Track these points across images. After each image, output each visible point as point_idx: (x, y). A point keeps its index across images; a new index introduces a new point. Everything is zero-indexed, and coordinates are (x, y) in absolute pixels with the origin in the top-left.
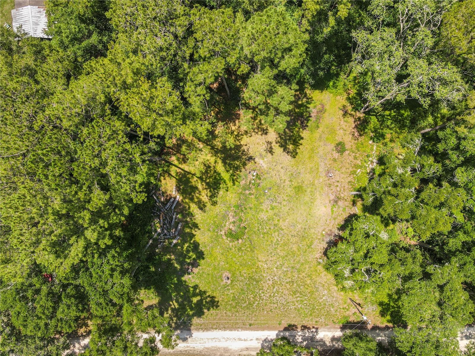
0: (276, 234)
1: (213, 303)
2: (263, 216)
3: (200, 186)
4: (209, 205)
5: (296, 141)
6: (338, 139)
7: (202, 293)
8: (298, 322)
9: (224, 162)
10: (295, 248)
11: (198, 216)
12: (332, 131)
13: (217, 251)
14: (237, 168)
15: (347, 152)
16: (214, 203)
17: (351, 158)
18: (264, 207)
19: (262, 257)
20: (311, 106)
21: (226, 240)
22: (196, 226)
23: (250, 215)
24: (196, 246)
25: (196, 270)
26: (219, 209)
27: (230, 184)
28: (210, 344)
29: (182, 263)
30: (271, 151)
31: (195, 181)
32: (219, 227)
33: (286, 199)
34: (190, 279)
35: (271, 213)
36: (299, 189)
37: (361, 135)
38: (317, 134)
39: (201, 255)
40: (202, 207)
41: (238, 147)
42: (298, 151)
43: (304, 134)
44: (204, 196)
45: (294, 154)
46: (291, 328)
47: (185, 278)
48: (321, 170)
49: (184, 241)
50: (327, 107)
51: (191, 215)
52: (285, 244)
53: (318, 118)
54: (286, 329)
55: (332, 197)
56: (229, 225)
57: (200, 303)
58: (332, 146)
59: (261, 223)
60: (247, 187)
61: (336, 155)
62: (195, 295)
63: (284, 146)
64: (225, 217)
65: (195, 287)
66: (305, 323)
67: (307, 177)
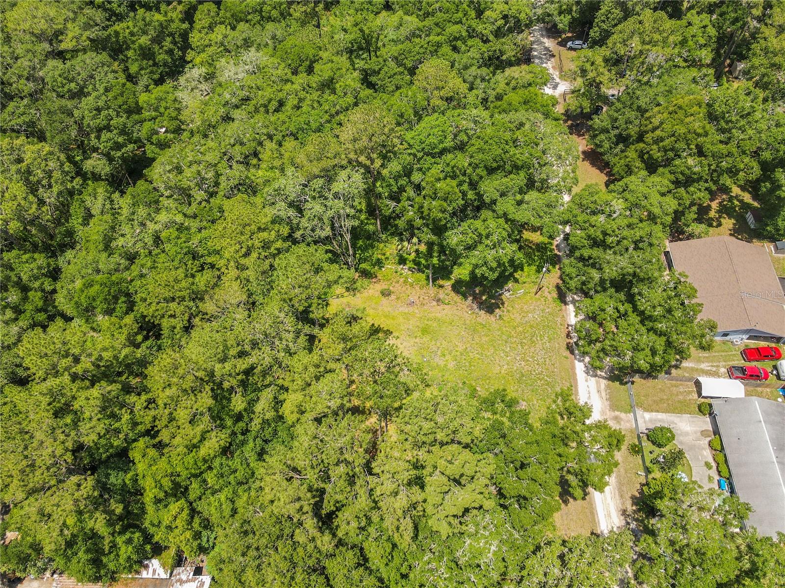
0: (471, 354)
2: (451, 365)
6: (378, 294)
8: (564, 341)
10: (485, 339)
12: (370, 299)
15: (391, 288)
17: (397, 285)
18: (442, 363)
19: (497, 370)
23: (451, 378)
33: (434, 342)
35: (448, 357)
36: (425, 331)
37: (376, 277)
42: (385, 329)
46: (570, 348)
48: (406, 311)
52: (482, 347)
54: (572, 352)
55: (435, 303)
58: (384, 299)
59: (458, 367)
61: (393, 297)
66: (564, 335)
67: (413, 323)
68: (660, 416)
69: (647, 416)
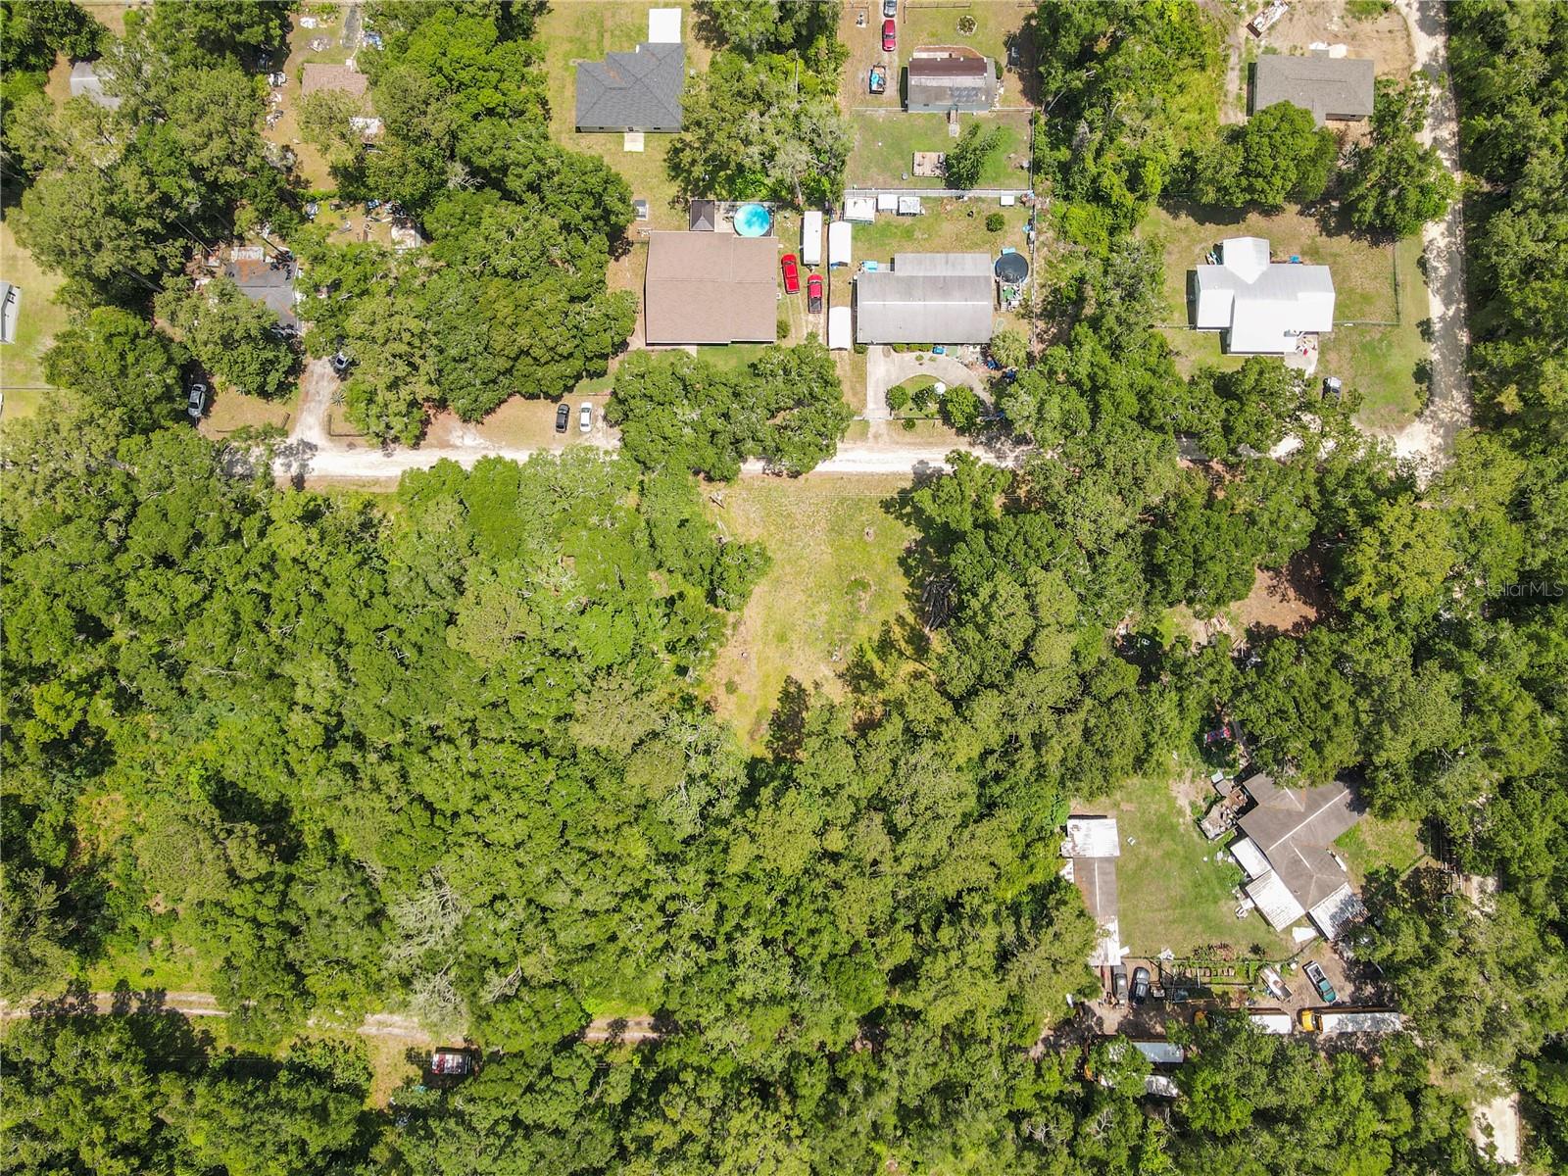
0: (810, 586)
1: (887, 505)
2: (825, 607)
3: (903, 644)
4: (892, 620)
5: (786, 696)
6: (733, 698)
7: (900, 517)
8: (786, 482)
9: (873, 672)
10: (788, 569)
11: (904, 608)
12: (740, 708)
13: (880, 567)
14: (857, 665)
15: (724, 682)
16: (885, 623)
17: (719, 675)
18: (824, 618)
19: (827, 558)
20: (767, 737)
21: (869, 579)
22: (907, 597)
23: (841, 607)
24: (907, 573)
25: (906, 544)
26: (878, 617)
27: (866, 646)
28: (890, 456)
29: (924, 552)
30: (817, 685)
31: (909, 651)
32: (878, 595)
33: (797, 628)
34: (914, 534)
35: (816, 611)
36: (782, 638)
37: (708, 702)
38: (759, 705)
39: (902, 562)
40: (901, 620)
41: (857, 689)
42: (784, 685)
43: (775, 705)
44: (897, 633)
45: (789, 680)
46: (795, 475)
47: (919, 536)
48: (755, 661)
49: (921, 579)
50: (747, 737)
51: (913, 610)
52: (799, 573)
53: (758, 723)
54: (801, 474)
55: (742, 628)
56: (866, 597)
57: (903, 506)
58: (740, 690)
59: (828, 599)
60: (844, 642)
61: (736, 679)
62: (908, 515)
63: (801, 690)
64: (871, 607)
65: (908, 524)
66: (778, 480)
67: (772, 653)
68: (870, 392)
69: (871, 405)
